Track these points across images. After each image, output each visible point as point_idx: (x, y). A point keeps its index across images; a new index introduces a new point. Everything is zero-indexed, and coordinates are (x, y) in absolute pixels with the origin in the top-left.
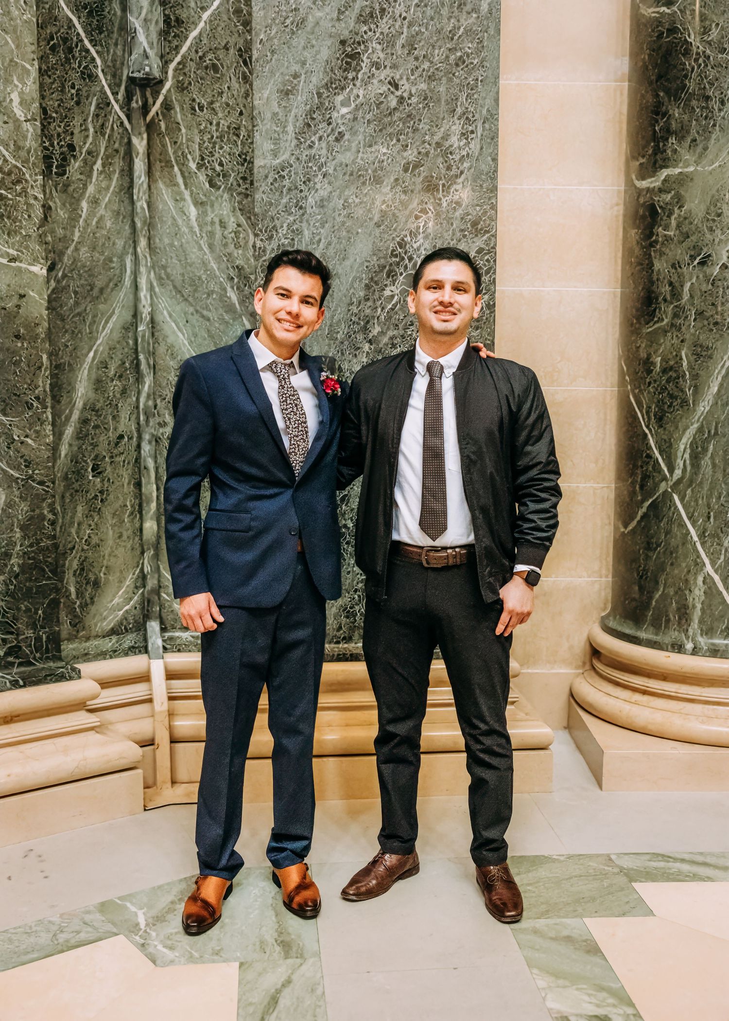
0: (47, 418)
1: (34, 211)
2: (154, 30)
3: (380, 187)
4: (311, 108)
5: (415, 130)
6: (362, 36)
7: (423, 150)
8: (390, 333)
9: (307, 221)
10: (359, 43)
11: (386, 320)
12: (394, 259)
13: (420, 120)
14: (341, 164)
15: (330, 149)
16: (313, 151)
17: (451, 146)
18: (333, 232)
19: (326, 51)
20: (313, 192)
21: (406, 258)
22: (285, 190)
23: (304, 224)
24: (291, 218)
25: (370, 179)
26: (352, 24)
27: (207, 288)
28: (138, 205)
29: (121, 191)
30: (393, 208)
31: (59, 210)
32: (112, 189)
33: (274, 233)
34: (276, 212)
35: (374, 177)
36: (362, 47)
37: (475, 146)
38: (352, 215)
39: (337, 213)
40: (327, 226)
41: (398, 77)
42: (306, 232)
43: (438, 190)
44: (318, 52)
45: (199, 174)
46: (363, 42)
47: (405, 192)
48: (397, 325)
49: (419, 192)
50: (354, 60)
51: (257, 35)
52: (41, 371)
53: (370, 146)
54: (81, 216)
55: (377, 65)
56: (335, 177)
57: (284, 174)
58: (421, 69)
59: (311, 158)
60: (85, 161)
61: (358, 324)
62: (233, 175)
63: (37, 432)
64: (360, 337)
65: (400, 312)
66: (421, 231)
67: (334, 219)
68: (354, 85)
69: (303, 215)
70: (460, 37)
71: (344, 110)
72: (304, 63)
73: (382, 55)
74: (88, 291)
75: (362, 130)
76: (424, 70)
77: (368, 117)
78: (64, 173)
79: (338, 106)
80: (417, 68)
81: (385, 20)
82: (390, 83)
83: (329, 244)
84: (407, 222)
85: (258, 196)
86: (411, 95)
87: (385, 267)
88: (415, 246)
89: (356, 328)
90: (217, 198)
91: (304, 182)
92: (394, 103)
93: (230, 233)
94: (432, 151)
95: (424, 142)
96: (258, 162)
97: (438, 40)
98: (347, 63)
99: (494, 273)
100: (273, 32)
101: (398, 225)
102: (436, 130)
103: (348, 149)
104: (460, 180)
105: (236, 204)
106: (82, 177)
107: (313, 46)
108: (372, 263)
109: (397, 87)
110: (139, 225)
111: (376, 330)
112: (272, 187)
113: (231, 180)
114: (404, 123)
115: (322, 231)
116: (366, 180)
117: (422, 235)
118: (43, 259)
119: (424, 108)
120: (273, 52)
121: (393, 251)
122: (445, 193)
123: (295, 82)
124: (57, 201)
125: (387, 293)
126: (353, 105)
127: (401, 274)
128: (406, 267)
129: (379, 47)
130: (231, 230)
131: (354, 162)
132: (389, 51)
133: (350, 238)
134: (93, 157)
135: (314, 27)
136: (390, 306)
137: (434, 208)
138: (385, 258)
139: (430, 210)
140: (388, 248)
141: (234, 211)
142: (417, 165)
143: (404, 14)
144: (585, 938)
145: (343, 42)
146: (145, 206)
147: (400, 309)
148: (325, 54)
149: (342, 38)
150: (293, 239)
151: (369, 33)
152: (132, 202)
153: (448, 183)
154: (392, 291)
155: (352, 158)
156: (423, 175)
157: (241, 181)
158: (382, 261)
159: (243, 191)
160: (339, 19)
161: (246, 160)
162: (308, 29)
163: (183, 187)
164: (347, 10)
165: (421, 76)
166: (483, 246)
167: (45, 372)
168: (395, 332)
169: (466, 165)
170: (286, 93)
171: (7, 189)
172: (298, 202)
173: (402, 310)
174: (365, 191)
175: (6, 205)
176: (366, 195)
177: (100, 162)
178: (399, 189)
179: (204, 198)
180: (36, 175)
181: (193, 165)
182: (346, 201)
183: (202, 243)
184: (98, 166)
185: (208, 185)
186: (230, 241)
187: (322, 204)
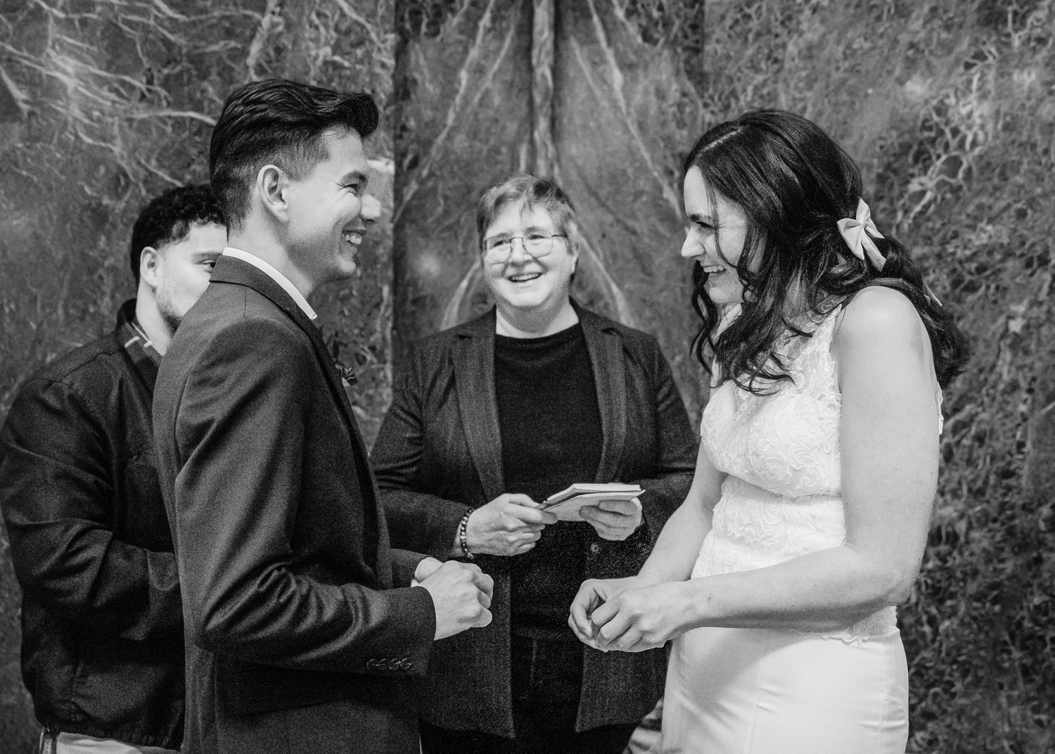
0: (385, 377)
1: (380, 84)
3: (906, 22)
9: (785, 81)
11: (911, 230)
12: (926, 134)
18: (827, 96)
20: (795, 37)
21: (947, 131)
22: (751, 37)
23: (780, 86)
24: (760, 78)
25: (889, 11)
27: (634, 187)
28: (539, 71)
29: (516, 53)
30: (926, 53)
31: (427, 85)
32: (503, 52)
33: (733, 101)
34: (735, 68)
35: (896, 7)
38: (858, 68)
39: (833, 66)
40: (817, 86)
43: (1005, 22)
45: (628, 24)
47: (948, 27)
48: (929, 238)
49: (973, 26)
52: (379, 310)
54: (457, 91)
57: (752, 10)
60: (467, 15)
62: (677, 23)
63: (370, 398)
65: (935, 217)
66: (975, 85)
67: (829, 75)
69: (779, 71)
74: (464, 195)
78: (436, 33)
84: (949, 75)
85: (709, 48)
87: (910, 147)
88: (964, 111)
90: (653, 58)
91: (783, 23)
93: (671, 106)
101: (935, 81)
105: (681, 65)
106: (462, 37)
108: (889, 142)
110: (538, 99)
112: (732, 32)
113: (675, 29)
115: (809, 94)
116: (882, 12)
117: (975, 95)
118: (389, 149)
121: (926, 120)
122: (1017, 25)
124: (426, 71)
125: (914, 187)
127: (939, 157)
128: (947, 146)
130: (671, 102)
133: (853, 103)
134: (479, 9)
136: (918, 208)
137: (998, 50)
138: (912, 131)
139: (990, 52)
140: (916, 118)
141: (677, 73)
146: (548, 73)
147: (935, 212)
152: (531, 69)
153: (1022, 8)
154: (922, 184)
157: (689, 31)
158: (907, 137)
159: (692, 45)
163: (604, 44)
167: (386, 311)
168: (926, 250)
171: (344, 54)
172: (771, 51)
173: (938, 212)
174: (881, 30)
175: (340, 77)
176: (882, 35)
177: (487, 16)
178: (937, 23)
179: (633, 58)
180: (386, 32)
181: (620, 13)
182: (849, 46)
183: (629, 121)
184: (486, 21)
185: (639, 39)
186: (670, 117)
187: (809, 53)
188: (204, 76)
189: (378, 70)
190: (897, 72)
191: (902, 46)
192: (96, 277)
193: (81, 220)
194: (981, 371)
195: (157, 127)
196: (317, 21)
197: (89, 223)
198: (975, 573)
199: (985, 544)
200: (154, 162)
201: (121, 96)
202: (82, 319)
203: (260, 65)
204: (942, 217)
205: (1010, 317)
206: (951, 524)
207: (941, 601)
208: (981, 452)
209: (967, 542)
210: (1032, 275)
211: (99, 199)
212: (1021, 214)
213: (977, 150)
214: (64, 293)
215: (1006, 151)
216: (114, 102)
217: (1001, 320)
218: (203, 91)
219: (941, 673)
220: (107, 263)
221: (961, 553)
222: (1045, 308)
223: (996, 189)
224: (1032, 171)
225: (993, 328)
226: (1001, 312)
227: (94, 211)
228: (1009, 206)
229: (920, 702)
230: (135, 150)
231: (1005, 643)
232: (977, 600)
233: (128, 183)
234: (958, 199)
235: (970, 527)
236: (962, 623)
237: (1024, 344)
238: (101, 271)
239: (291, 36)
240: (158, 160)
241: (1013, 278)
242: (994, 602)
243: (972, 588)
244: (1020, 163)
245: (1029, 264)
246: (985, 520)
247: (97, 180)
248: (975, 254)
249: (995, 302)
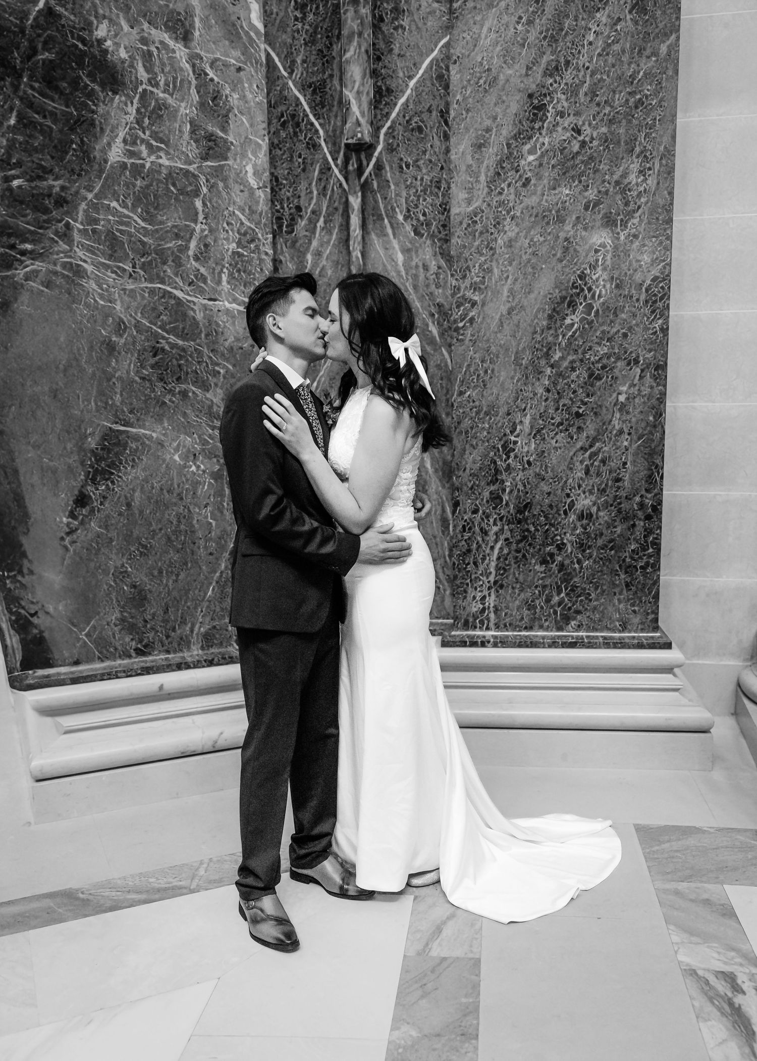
1: (265, 264)
2: (365, 99)
3: (563, 225)
4: (501, 159)
5: (596, 171)
6: (548, 89)
7: (603, 189)
8: (570, 358)
9: (497, 260)
10: (545, 95)
11: (566, 346)
12: (574, 291)
13: (601, 162)
14: (527, 208)
15: (518, 194)
16: (503, 197)
17: (630, 183)
18: (520, 269)
19: (515, 105)
20: (502, 234)
21: (585, 289)
23: (494, 264)
24: (483, 259)
25: (554, 219)
26: (540, 78)
28: (354, 254)
29: (340, 243)
30: (575, 244)
31: (288, 263)
32: (332, 242)
33: (468, 273)
34: (469, 254)
35: (558, 216)
36: (548, 98)
37: (651, 182)
38: (537, 252)
40: (514, 263)
41: (581, 123)
42: (496, 270)
43: (616, 226)
44: (508, 106)
45: (405, 224)
46: (549, 94)
47: (585, 229)
48: (577, 350)
49: (599, 228)
50: (540, 111)
51: (454, 96)
53: (554, 189)
55: (562, 114)
56: (523, 220)
57: (477, 219)
58: (602, 114)
59: (501, 204)
60: (310, 219)
61: (541, 350)
62: (434, 223)
64: (543, 362)
65: (579, 339)
66: (600, 263)
67: (521, 257)
68: (540, 134)
69: (493, 255)
70: (639, 80)
71: (531, 158)
72: (495, 118)
73: (566, 104)
75: (547, 174)
76: (605, 114)
77: (553, 162)
78: (293, 231)
79: (526, 154)
80: (598, 113)
81: (569, 72)
82: (573, 129)
83: (516, 280)
84: (587, 256)
85: (454, 241)
86: (592, 139)
87: (565, 298)
88: (594, 277)
89: (539, 354)
90: (420, 245)
91: (495, 226)
92: (576, 147)
93: (432, 274)
94: (611, 190)
95: (604, 181)
96: (454, 210)
97: (618, 86)
98: (534, 114)
99: (669, 298)
100: (468, 92)
101: (578, 260)
102: (615, 169)
103: (535, 193)
104: (637, 215)
105: (437, 249)
106: (307, 234)
107: (504, 102)
108: (555, 295)
109: (579, 132)
111: (558, 355)
112: (466, 232)
113: (433, 228)
114: (585, 166)
115: (510, 268)
116: (550, 220)
117: (600, 268)
119: (604, 150)
120: (468, 111)
121: (574, 283)
122: (622, 227)
123: (487, 135)
124: (287, 255)
125: (568, 321)
126: (539, 153)
127: (581, 304)
128: (585, 298)
129: (563, 97)
130: (432, 272)
131: (539, 204)
132: (572, 100)
133: (535, 273)
134: (317, 215)
135: (505, 84)
136: (570, 333)
137: (612, 242)
138: (566, 290)
139: (608, 243)
140: (568, 281)
141: (435, 254)
142: (597, 204)
143: (587, 64)
144: (723, 902)
145: (530, 96)
146: (360, 255)
147: (579, 336)
148: (514, 108)
149: (530, 91)
150: (484, 277)
151: (555, 85)
152: (349, 253)
153: (626, 217)
154: (572, 320)
155: (538, 201)
156: (602, 212)
157: (441, 229)
158: (564, 293)
159: (443, 237)
160: (527, 75)
161: (445, 208)
162: (500, 87)
163: (391, 237)
164: (534, 65)
165: (602, 120)
166: (658, 274)
168: (575, 357)
169: (643, 200)
170: (479, 147)
171: (243, 247)
172: (489, 243)
173: (581, 336)
174: (549, 231)
175: (242, 261)
176: (549, 234)
177: (322, 219)
178: (580, 226)
179: (409, 245)
180: (267, 234)
181: (400, 218)
182: (532, 240)
183: (407, 284)
184: (321, 223)
185: (413, 234)
186: (432, 281)
187: (510, 244)
188: (164, 263)
189: (264, 257)
190: (559, 255)
191: (561, 240)
192: (111, 383)
193: (101, 350)
194: (604, 424)
195: (140, 294)
196: (227, 228)
197: (106, 351)
198: (602, 534)
199: (606, 518)
200: (139, 315)
201: (119, 276)
202: (105, 408)
203: (196, 255)
204: (583, 338)
205: (619, 394)
206: (588, 509)
207: (584, 551)
208: (605, 468)
209: (597, 518)
210: (631, 369)
211: (110, 338)
212: (625, 335)
213: (602, 300)
214: (94, 393)
215: (617, 300)
216: (114, 279)
217: (615, 395)
218: (164, 272)
219: (585, 589)
220: (117, 375)
221: (594, 524)
222: (637, 388)
223: (612, 321)
224: (630, 311)
225: (610, 400)
226: (615, 391)
227: (108, 345)
228: (618, 331)
229: (573, 605)
230: (128, 308)
231: (617, 571)
232: (603, 549)
233: (126, 327)
234: (591, 328)
235: (599, 509)
236: (595, 561)
237: (627, 408)
238: (114, 380)
239: (213, 237)
240: (141, 313)
241: (621, 371)
242: (611, 549)
243: (600, 542)
244: (624, 307)
245: (629, 364)
246: (607, 505)
247: (109, 326)
248: (600, 359)
249: (611, 385)
